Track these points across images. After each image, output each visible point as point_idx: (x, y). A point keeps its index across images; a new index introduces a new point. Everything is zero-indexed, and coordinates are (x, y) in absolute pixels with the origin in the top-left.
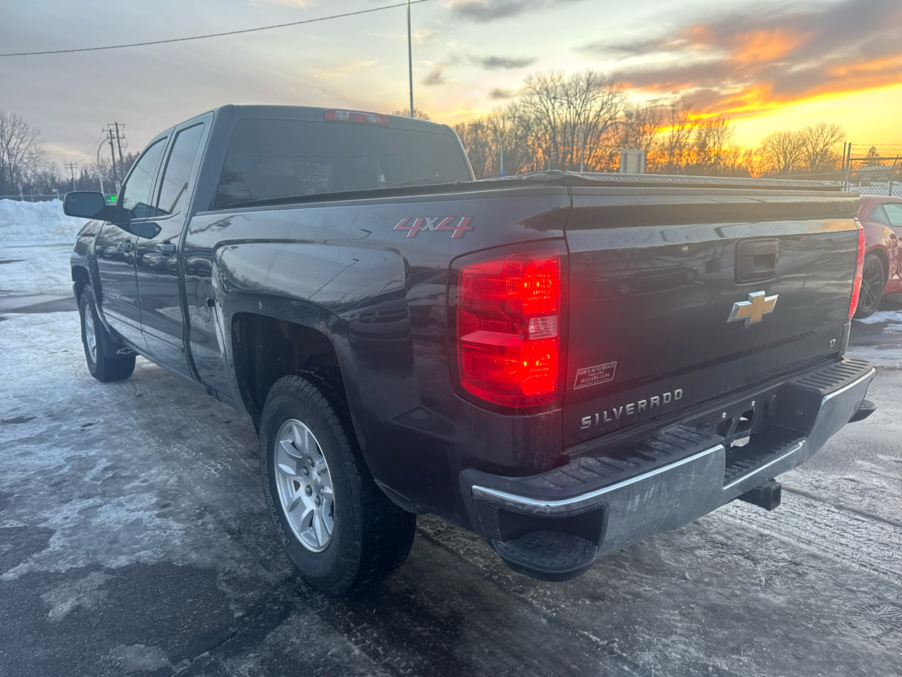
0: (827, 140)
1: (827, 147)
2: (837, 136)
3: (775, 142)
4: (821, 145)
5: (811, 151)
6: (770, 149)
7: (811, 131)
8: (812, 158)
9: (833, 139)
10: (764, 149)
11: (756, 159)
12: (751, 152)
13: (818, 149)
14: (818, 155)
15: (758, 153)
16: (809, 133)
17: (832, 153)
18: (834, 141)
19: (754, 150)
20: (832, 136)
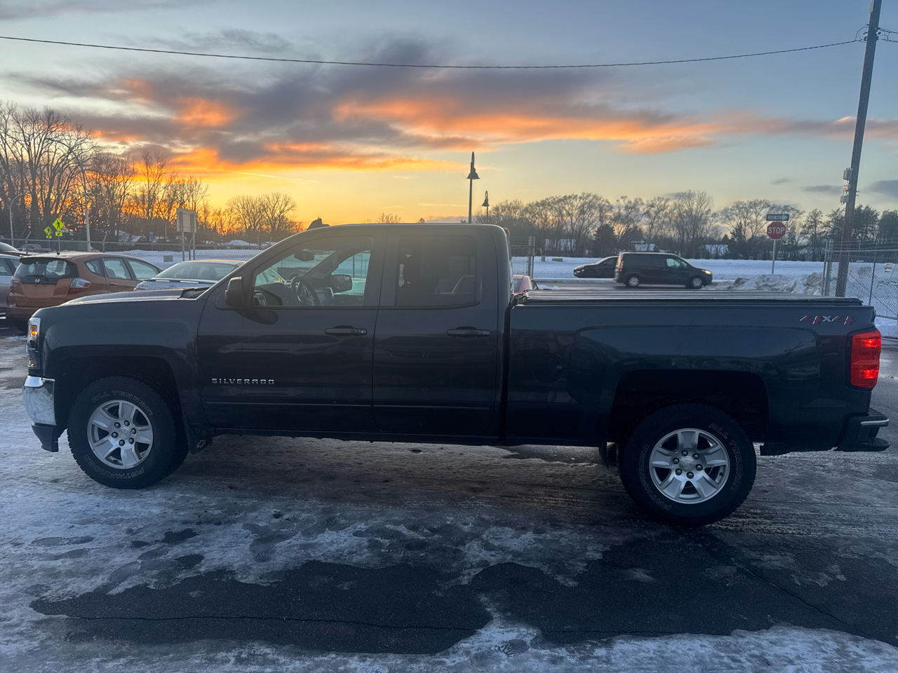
0: (282, 208)
1: (282, 214)
2: (289, 205)
3: (239, 204)
4: (278, 212)
5: (270, 216)
6: (236, 211)
7: (268, 198)
8: (272, 221)
9: (287, 208)
10: (231, 211)
11: (226, 219)
12: (220, 212)
13: (276, 215)
14: (276, 219)
15: (227, 213)
16: (267, 200)
17: (287, 219)
18: (288, 210)
19: (223, 210)
20: (286, 205)
